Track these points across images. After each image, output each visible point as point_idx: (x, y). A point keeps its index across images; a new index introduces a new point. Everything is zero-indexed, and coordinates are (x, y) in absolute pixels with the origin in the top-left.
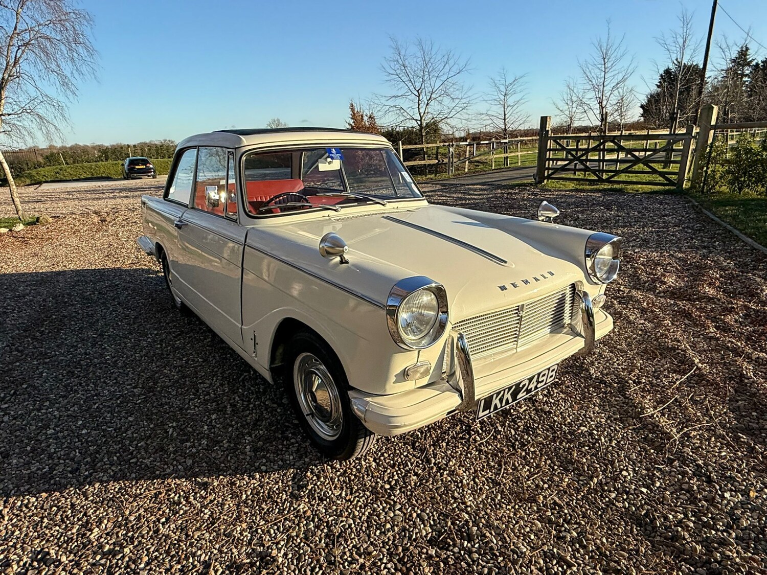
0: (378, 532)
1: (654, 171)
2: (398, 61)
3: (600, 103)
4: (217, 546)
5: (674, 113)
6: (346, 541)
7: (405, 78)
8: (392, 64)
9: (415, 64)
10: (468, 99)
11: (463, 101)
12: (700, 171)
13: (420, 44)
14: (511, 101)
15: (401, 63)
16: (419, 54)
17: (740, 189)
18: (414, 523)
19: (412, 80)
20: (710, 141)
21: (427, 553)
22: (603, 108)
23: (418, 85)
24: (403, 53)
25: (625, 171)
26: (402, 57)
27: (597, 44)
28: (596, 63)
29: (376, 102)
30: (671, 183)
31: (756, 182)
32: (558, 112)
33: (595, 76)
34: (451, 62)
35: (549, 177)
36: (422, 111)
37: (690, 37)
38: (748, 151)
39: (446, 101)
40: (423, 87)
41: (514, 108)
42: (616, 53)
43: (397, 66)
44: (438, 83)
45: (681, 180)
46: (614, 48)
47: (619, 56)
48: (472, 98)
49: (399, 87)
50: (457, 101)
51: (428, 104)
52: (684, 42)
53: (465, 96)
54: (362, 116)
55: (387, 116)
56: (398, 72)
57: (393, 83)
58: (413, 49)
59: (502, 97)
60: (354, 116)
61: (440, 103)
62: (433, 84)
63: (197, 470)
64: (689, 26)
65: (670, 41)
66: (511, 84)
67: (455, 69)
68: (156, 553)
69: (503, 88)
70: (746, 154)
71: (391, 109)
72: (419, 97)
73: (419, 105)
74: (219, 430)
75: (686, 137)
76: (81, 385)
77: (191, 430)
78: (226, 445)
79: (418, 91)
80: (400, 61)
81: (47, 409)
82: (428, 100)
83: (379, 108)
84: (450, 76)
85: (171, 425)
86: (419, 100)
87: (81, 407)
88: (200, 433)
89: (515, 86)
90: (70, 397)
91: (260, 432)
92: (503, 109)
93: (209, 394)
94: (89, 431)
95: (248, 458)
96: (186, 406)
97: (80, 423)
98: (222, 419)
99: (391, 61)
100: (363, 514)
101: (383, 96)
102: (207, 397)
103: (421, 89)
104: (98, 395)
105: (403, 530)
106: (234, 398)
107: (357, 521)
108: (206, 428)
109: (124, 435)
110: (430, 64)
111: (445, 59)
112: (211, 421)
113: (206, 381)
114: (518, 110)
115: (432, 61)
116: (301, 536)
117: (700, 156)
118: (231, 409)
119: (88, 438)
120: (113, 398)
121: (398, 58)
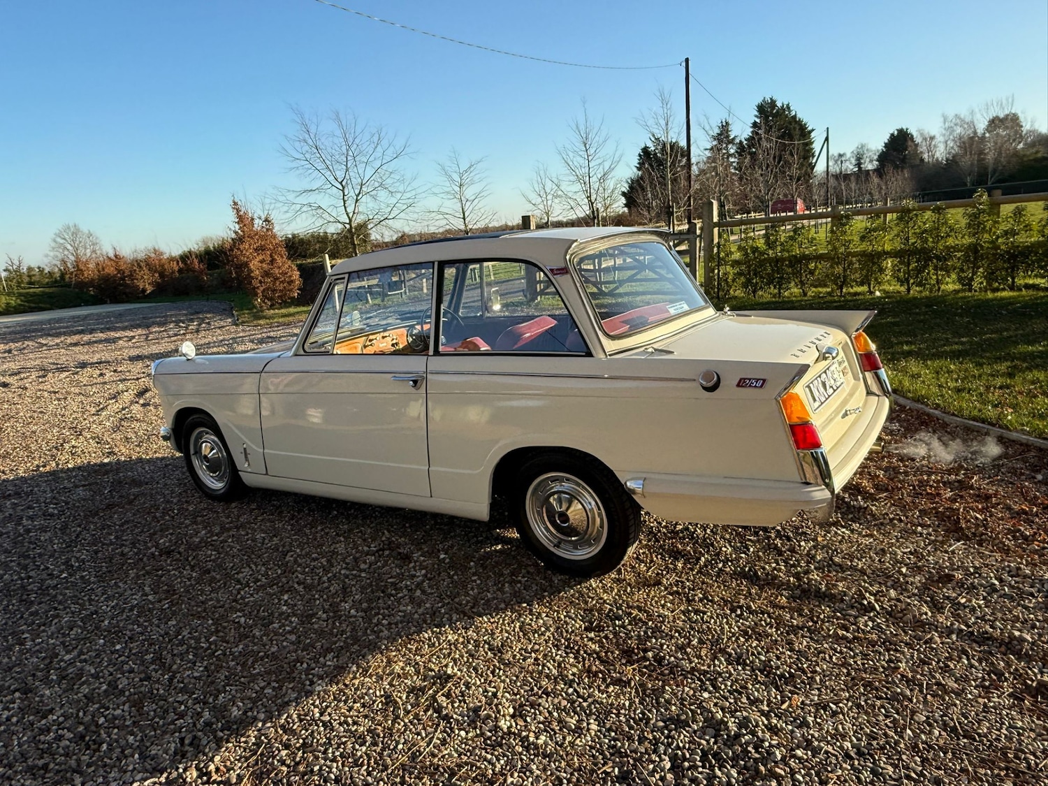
0: (536, 635)
2: (305, 141)
3: (589, 197)
4: (386, 683)
5: (669, 207)
6: (511, 647)
7: (320, 166)
8: (297, 144)
9: (332, 144)
10: (414, 193)
11: (408, 195)
12: (711, 274)
13: (337, 118)
14: (469, 193)
15: (311, 143)
16: (338, 132)
17: (754, 292)
18: (565, 622)
19: (331, 168)
20: (716, 240)
21: (587, 637)
22: (592, 204)
23: (340, 175)
24: (313, 130)
25: (631, 279)
26: (312, 136)
27: (574, 127)
28: (575, 149)
29: (281, 199)
31: (768, 284)
33: (578, 166)
34: (385, 143)
35: (542, 293)
36: (350, 210)
37: (671, 119)
38: (755, 250)
39: (382, 194)
40: (347, 177)
41: (474, 203)
42: (597, 138)
43: (307, 148)
44: (369, 172)
46: (595, 131)
47: (601, 142)
48: (419, 191)
49: (312, 177)
50: (399, 196)
51: (357, 201)
52: (667, 124)
53: (409, 189)
54: (253, 219)
55: (298, 219)
56: (308, 156)
57: (301, 171)
58: (328, 126)
59: (457, 189)
60: (241, 219)
61: (375, 198)
62: (362, 175)
63: (309, 641)
64: (669, 106)
65: (651, 122)
66: (466, 171)
67: (390, 153)
68: (325, 704)
69: (456, 177)
70: (754, 253)
71: (305, 209)
72: (343, 191)
73: (344, 201)
74: (304, 606)
75: (691, 236)
76: (56, 609)
77: (266, 614)
78: (325, 615)
79: (341, 183)
80: (310, 142)
81: (33, 641)
82: (357, 196)
83: (285, 208)
84: (384, 161)
85: (235, 616)
86: (344, 195)
87: (84, 629)
88: (281, 614)
89: (472, 175)
90: (54, 623)
91: (357, 597)
92: (459, 205)
93: (260, 580)
94: (124, 645)
95: (361, 620)
96: (239, 596)
97: (102, 641)
98: (298, 597)
99: (294, 140)
100: (515, 627)
101: (289, 191)
102: (258, 584)
103: (345, 181)
104: (96, 612)
105: (558, 628)
106: (297, 577)
107: (513, 633)
108: (285, 608)
109: (180, 637)
110: (355, 146)
111: (375, 139)
112: (286, 601)
113: (243, 570)
114: (480, 205)
115: (357, 141)
116: (466, 655)
117: (709, 257)
118: (302, 586)
119: (130, 651)
120: (123, 611)
121: (307, 136)
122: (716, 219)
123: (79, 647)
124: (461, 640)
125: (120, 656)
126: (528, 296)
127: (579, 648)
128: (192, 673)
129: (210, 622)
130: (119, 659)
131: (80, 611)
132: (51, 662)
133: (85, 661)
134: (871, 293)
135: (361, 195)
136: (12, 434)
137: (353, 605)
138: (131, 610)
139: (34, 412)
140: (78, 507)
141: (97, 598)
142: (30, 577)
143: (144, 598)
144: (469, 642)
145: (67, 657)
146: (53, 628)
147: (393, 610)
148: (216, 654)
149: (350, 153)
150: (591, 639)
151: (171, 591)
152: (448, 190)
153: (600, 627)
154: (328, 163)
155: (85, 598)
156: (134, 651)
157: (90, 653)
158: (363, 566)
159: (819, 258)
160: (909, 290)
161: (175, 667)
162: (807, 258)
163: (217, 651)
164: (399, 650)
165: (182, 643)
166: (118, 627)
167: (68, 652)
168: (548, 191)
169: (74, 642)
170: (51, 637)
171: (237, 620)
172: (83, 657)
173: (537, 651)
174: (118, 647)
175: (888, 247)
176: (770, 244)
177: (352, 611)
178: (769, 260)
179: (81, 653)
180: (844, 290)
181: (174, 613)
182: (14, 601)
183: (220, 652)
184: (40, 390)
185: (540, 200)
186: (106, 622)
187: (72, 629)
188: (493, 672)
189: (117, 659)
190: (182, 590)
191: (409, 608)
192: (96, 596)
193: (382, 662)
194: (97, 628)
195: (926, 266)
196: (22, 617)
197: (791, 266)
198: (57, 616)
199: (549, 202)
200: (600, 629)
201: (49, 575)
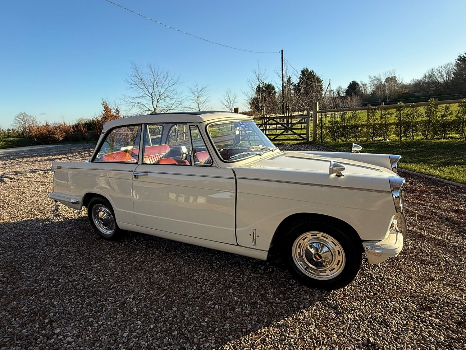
1: (295, 134)
2: (136, 77)
5: (287, 106)
7: (143, 87)
8: (133, 78)
9: (148, 78)
10: (181, 99)
11: (178, 100)
13: (150, 67)
14: (202, 99)
19: (147, 88)
20: (318, 118)
23: (151, 91)
24: (140, 71)
25: (282, 134)
26: (140, 74)
27: (254, 72)
29: (127, 100)
30: (304, 139)
31: (341, 136)
32: (225, 107)
34: (170, 78)
36: (155, 106)
38: (336, 122)
39: (167, 99)
40: (154, 92)
41: (203, 104)
43: (136, 79)
44: (163, 90)
45: (308, 137)
48: (183, 98)
49: (139, 92)
50: (174, 100)
51: (158, 102)
53: (179, 97)
54: (111, 109)
55: (133, 109)
56: (137, 83)
57: (134, 89)
59: (197, 98)
60: (107, 109)
61: (164, 101)
62: (160, 90)
66: (200, 91)
67: (172, 82)
69: (196, 94)
71: (136, 105)
72: (152, 97)
73: (153, 102)
74: (246, 296)
75: (307, 117)
76: (100, 301)
77: (227, 302)
78: (262, 303)
79: (151, 94)
80: (138, 77)
81: (97, 323)
82: (158, 100)
83: (128, 104)
84: (169, 86)
85: (209, 303)
86: (152, 99)
87: (124, 313)
88: (236, 302)
89: (203, 93)
90: (103, 310)
91: (272, 290)
92: (197, 105)
93: (209, 281)
94: (154, 325)
95: (286, 305)
96: (203, 291)
97: (139, 322)
98: (238, 291)
99: (132, 76)
100: (381, 309)
101: (130, 97)
102: (209, 283)
103: (153, 93)
104: (124, 303)
105: (405, 309)
106: (228, 278)
107: (383, 313)
108: (236, 298)
109: (185, 319)
110: (157, 79)
111: (165, 77)
112: (233, 293)
113: (194, 274)
114: (206, 105)
115: (158, 77)
116: (369, 329)
117: (315, 125)
118: (236, 284)
119: (161, 329)
120: (140, 302)
121: (137, 75)
122: (318, 110)
123: (128, 327)
124: (357, 318)
125: (157, 333)
126: (236, 141)
127: (429, 322)
128: (210, 344)
129: (197, 308)
130: (158, 335)
131: (115, 302)
132: (116, 338)
133: (136, 337)
134: (385, 140)
135: (159, 100)
136: (27, 201)
137: (274, 296)
138: (145, 301)
139: (33, 191)
140: (81, 239)
141: (120, 293)
142: (74, 280)
143: (148, 293)
144: (364, 320)
145: (125, 335)
146: (105, 313)
147: (300, 298)
148: (216, 330)
149: (155, 82)
150: (430, 316)
151: (161, 289)
152: (192, 98)
153: (429, 307)
154: (146, 86)
155: (114, 293)
156: (163, 329)
157: (137, 331)
158: (260, 271)
159: (363, 126)
160: (401, 139)
161: (195, 340)
162: (358, 126)
163: (216, 328)
164: (326, 326)
165: (189, 323)
166: (144, 312)
167: (123, 331)
168: (231, 100)
169: (123, 323)
170: (106, 319)
171: (212, 307)
172: (134, 334)
173: (407, 324)
174: (152, 326)
175: (391, 122)
176: (343, 120)
177: (277, 299)
178: (342, 127)
179: (131, 332)
180: (373, 139)
181: (172, 303)
182: (73, 296)
183: (217, 330)
184: (30, 181)
185: (228, 104)
186: (135, 309)
187: (117, 315)
188: (396, 340)
189: (156, 335)
190: (167, 287)
191: (308, 297)
192: (120, 292)
193: (322, 334)
194: (132, 313)
195: (408, 129)
196: (82, 307)
197: (351, 129)
198: (104, 306)
199: (232, 105)
200: (430, 309)
201: (85, 279)
